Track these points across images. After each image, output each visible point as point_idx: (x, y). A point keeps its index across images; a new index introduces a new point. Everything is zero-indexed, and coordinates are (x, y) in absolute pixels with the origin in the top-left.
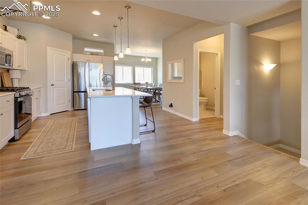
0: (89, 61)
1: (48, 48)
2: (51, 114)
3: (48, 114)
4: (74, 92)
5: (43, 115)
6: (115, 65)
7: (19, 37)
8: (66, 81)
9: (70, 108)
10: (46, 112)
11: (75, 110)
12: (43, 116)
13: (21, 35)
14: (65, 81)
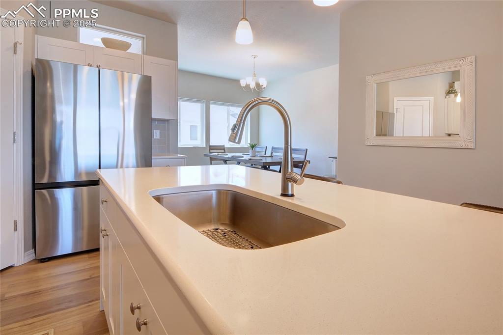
0: (97, 67)
4: (36, 188)
11: (42, 260)
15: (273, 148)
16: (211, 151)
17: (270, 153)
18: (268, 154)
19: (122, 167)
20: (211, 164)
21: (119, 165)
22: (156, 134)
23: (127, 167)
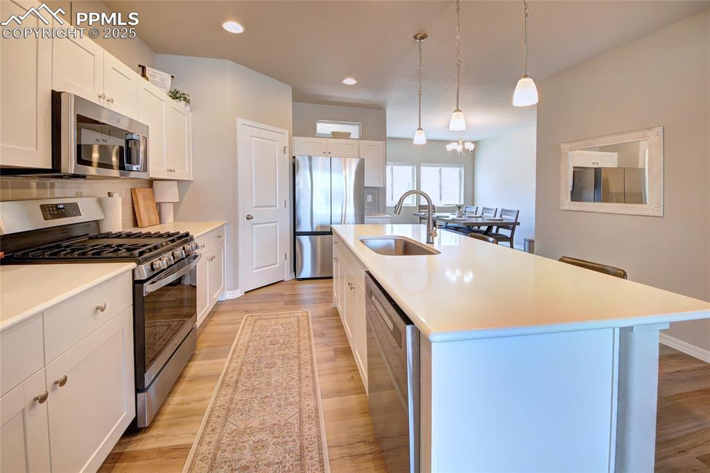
0: (330, 153)
1: (240, 121)
2: (245, 293)
3: (238, 293)
4: (296, 234)
5: (230, 295)
6: (387, 163)
7: (175, 95)
8: (278, 207)
9: (287, 276)
10: (235, 287)
11: (299, 279)
12: (227, 298)
13: (178, 90)
14: (276, 206)
15: (484, 208)
16: (421, 210)
17: (481, 213)
18: (479, 214)
19: (344, 223)
20: (421, 223)
21: (343, 221)
22: (369, 198)
23: (348, 224)
